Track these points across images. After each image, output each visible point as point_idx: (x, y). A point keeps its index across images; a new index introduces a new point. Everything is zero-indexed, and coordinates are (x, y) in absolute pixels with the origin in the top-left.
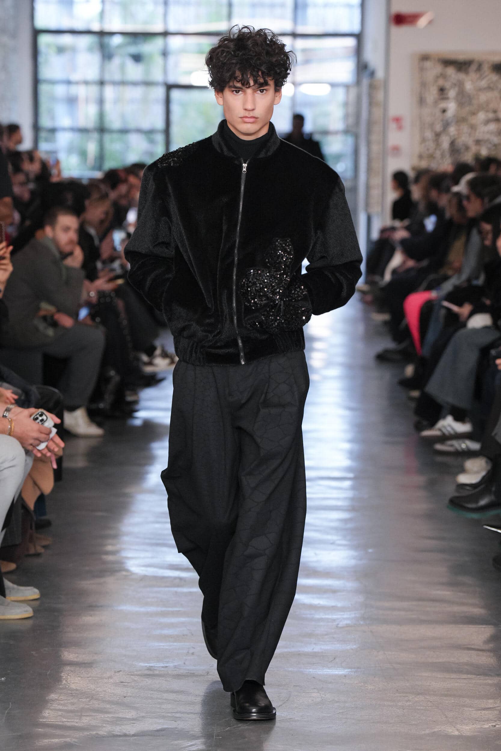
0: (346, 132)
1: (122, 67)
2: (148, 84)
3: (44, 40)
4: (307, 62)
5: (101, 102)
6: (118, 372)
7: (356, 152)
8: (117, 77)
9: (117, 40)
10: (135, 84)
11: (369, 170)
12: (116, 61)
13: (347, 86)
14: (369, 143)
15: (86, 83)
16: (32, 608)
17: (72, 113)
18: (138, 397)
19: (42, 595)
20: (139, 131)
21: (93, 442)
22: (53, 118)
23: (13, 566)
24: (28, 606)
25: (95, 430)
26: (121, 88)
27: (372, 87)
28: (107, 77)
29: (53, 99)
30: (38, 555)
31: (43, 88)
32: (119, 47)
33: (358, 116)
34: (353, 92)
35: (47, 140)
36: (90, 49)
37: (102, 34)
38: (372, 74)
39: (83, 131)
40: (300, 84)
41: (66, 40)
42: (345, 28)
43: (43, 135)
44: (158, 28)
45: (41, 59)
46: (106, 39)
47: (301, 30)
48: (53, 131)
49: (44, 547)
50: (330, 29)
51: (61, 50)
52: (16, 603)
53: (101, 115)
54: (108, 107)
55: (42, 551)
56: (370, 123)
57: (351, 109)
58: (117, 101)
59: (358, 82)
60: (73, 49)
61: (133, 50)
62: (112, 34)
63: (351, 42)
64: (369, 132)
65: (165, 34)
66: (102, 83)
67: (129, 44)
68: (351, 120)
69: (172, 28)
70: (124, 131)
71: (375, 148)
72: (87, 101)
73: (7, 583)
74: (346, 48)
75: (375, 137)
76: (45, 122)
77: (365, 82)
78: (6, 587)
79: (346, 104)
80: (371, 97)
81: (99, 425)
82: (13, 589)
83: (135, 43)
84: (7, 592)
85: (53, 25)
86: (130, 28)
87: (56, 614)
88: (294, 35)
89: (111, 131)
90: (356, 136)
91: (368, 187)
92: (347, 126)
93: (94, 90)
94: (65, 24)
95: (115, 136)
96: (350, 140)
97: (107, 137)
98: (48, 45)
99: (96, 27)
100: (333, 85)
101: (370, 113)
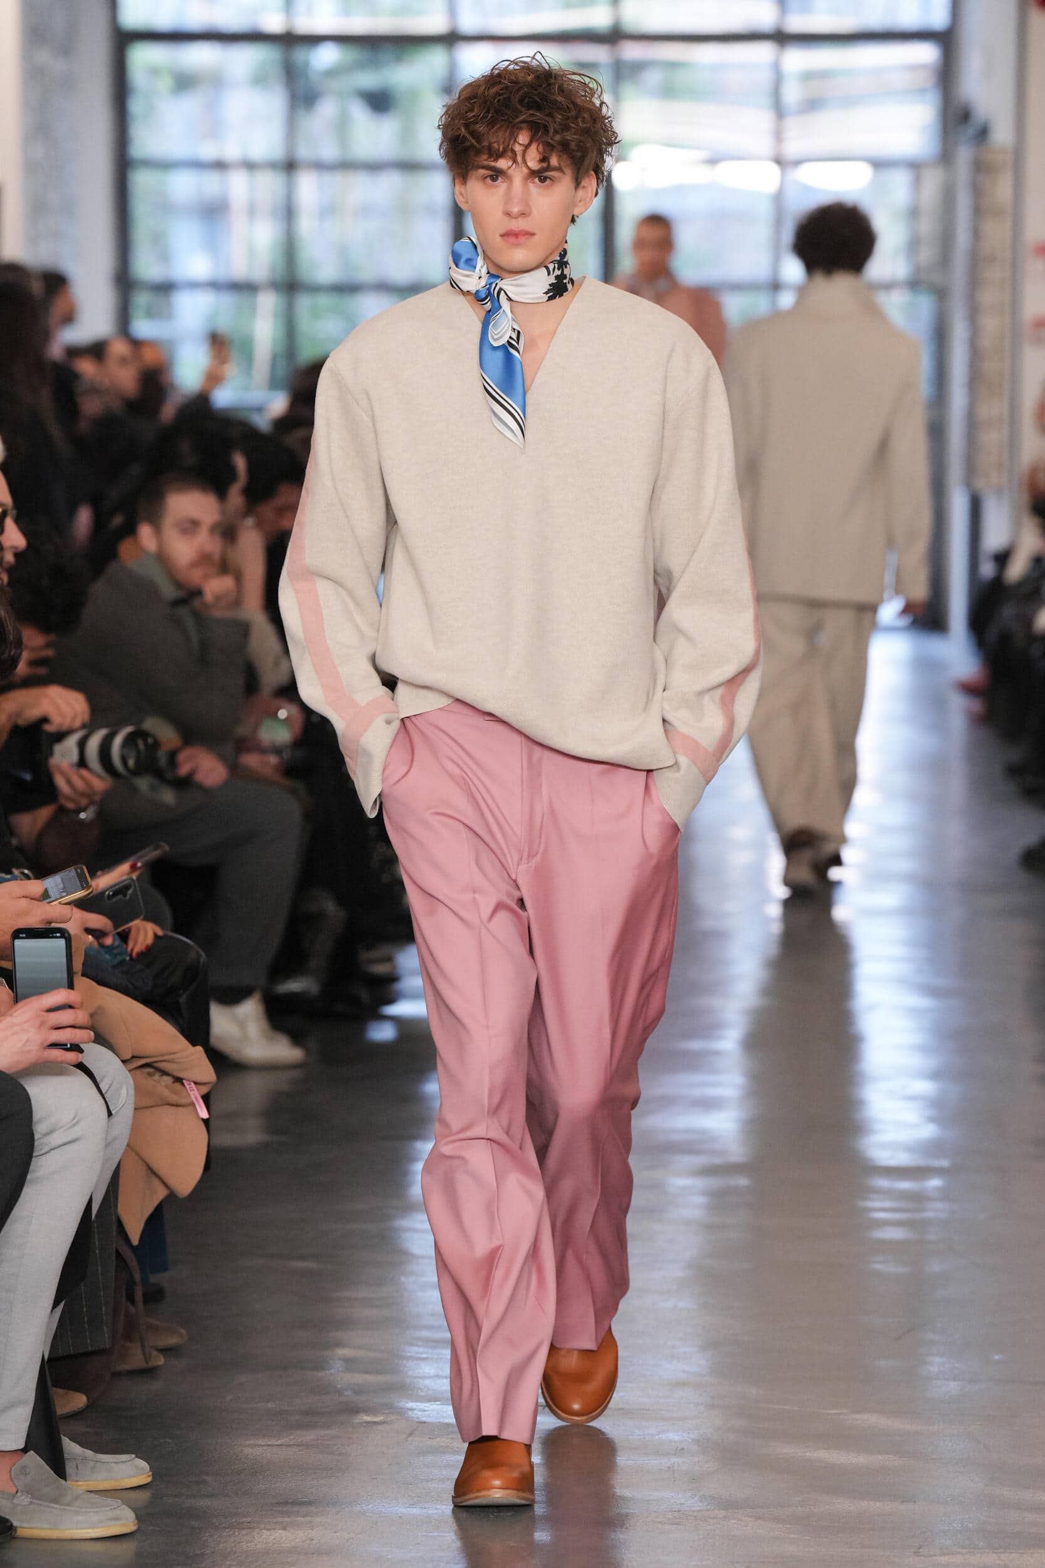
0: (914, 284)
1: (342, 125)
2: (409, 166)
3: (142, 57)
4: (812, 105)
5: (288, 213)
6: (341, 901)
7: (940, 335)
8: (329, 151)
9: (326, 56)
10: (373, 167)
11: (975, 378)
12: (327, 110)
13: (915, 166)
14: (974, 313)
15: (250, 166)
16: (132, 1509)
17: (212, 245)
18: (394, 967)
19: (156, 1474)
20: (384, 287)
21: (282, 1081)
22: (165, 257)
23: (80, 1401)
24: (124, 1506)
25: (283, 1051)
26: (338, 179)
27: (980, 167)
28: (304, 152)
29: (166, 207)
30: (148, 1372)
31: (142, 181)
32: (332, 73)
33: (946, 239)
34: (933, 180)
35: (151, 314)
36: (259, 80)
37: (289, 41)
38: (983, 133)
39: (244, 288)
40: (798, 163)
41: (200, 55)
42: (909, 17)
43: (141, 299)
44: (434, 23)
45: (136, 106)
46: (300, 54)
47: (796, 23)
48: (166, 288)
49: (166, 1351)
50: (874, 20)
51: (184, 82)
52: (95, 1498)
53: (290, 249)
54: (306, 225)
55: (161, 1361)
56: (976, 260)
57: (927, 226)
58: (328, 210)
59: (946, 157)
60: (215, 81)
61: (369, 80)
62: (315, 40)
63: (926, 53)
64: (974, 282)
65: (452, 39)
66: (290, 166)
67: (360, 66)
68: (926, 255)
69: (468, 23)
70: (347, 289)
71: (990, 324)
72: (252, 211)
73: (71, 1448)
74: (914, 68)
75: (989, 297)
76: (146, 267)
77: (964, 155)
78: (66, 1456)
79: (914, 213)
80: (977, 192)
81: (297, 1038)
82: (85, 1459)
83: (374, 64)
84: (70, 1468)
85: (164, 20)
86: (360, 25)
87: (194, 1523)
88: (781, 38)
89: (315, 289)
90: (941, 294)
91: (973, 425)
92: (917, 269)
93: (269, 184)
94: (195, 18)
95: (323, 300)
96: (925, 304)
97: (304, 303)
98: (155, 72)
99: (274, 23)
100: (879, 164)
101: (976, 234)
